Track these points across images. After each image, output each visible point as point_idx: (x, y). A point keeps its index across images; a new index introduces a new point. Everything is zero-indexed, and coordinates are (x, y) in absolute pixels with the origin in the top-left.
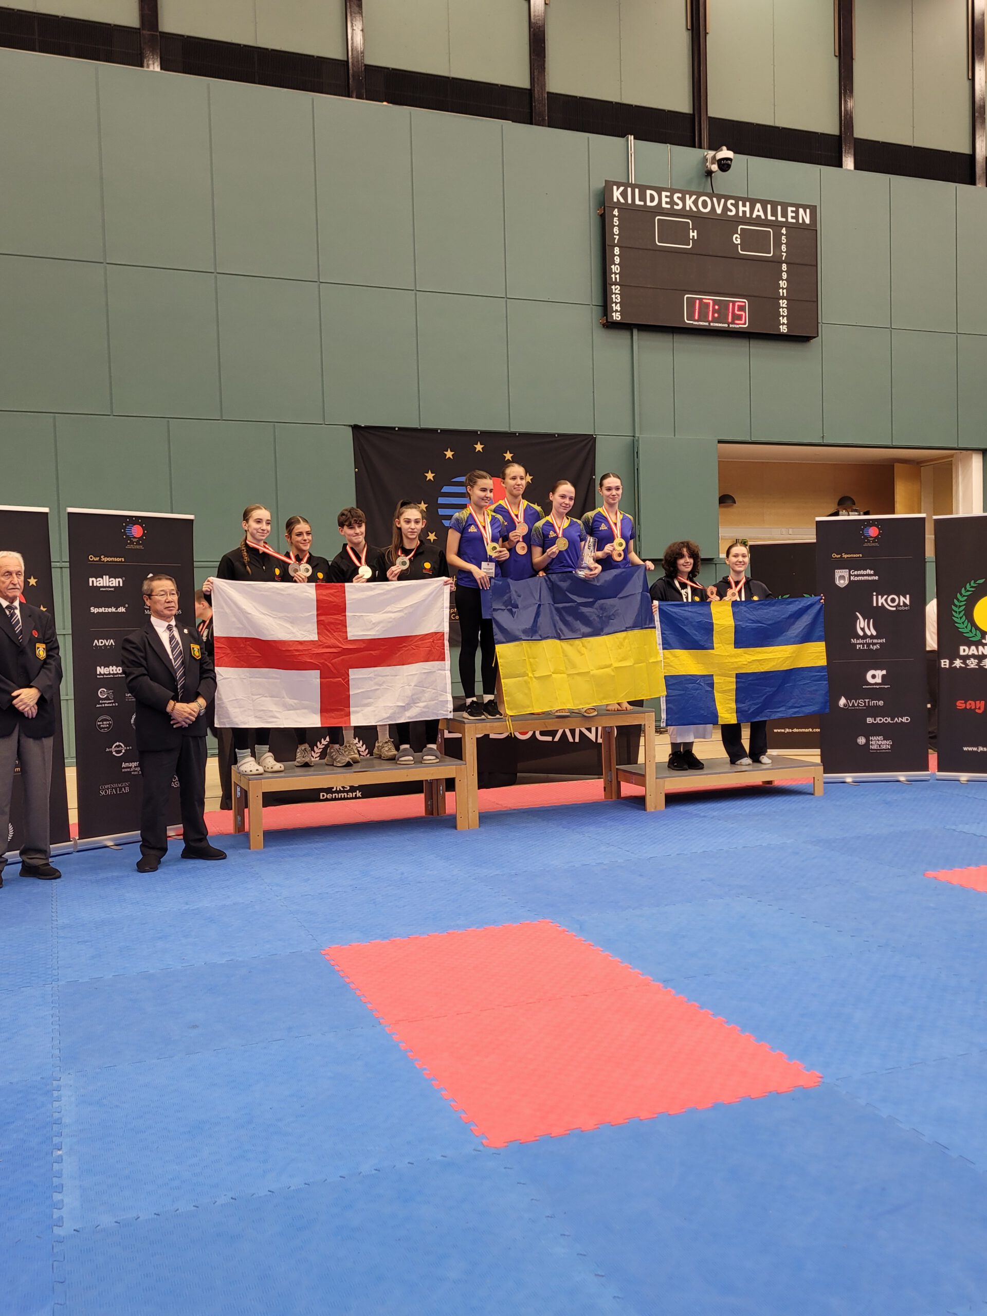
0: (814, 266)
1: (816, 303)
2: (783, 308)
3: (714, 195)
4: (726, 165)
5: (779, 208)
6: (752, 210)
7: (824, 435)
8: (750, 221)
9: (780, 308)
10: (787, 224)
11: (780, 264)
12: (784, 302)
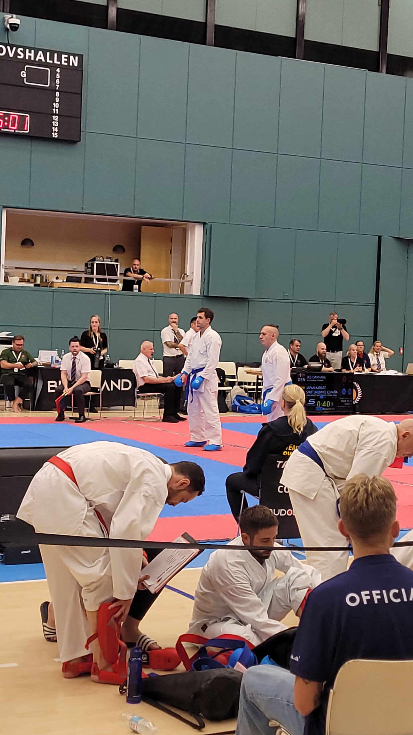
0: (79, 94)
1: (80, 119)
2: (55, 121)
3: (9, 44)
4: (14, 27)
5: (56, 55)
6: (35, 56)
7: (84, 207)
8: (34, 63)
9: (53, 121)
10: (60, 66)
11: (54, 92)
12: (56, 118)
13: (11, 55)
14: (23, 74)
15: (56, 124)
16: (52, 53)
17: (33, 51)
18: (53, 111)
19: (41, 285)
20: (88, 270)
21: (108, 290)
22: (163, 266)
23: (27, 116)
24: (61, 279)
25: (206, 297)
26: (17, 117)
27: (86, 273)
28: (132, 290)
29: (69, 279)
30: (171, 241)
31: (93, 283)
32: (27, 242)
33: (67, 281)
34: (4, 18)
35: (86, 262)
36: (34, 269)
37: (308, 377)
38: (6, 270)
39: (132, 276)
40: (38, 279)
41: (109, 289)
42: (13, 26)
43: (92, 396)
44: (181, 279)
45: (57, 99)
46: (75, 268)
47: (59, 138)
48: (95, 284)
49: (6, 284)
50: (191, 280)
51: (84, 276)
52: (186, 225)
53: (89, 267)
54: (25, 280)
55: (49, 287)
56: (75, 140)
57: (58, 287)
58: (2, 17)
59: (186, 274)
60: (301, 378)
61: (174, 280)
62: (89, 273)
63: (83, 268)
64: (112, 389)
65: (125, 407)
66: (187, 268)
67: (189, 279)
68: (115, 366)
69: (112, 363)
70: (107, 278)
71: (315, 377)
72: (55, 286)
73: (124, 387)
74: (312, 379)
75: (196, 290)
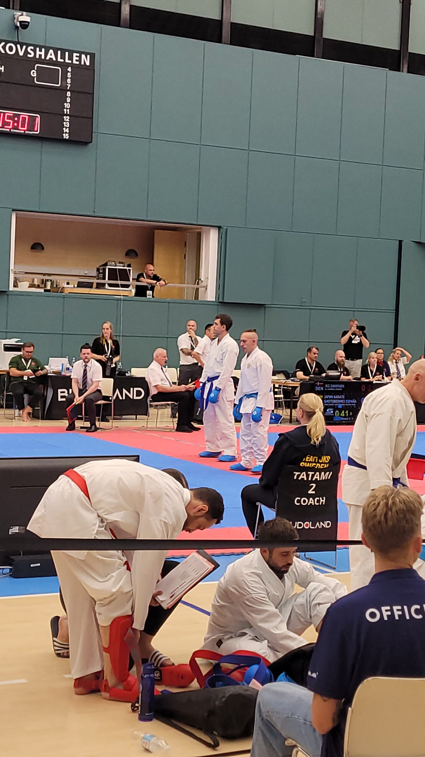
0: (91, 94)
1: (91, 119)
2: (66, 122)
3: (18, 43)
4: (24, 25)
5: (67, 53)
6: (46, 54)
7: (95, 210)
8: (44, 62)
9: (64, 121)
10: (72, 65)
11: (65, 92)
12: (68, 118)
13: (21, 54)
14: (34, 73)
15: (67, 124)
16: (63, 51)
17: (43, 50)
18: (64, 111)
19: (51, 291)
20: (100, 274)
21: (120, 296)
22: (177, 271)
23: (37, 117)
24: (72, 284)
25: (221, 303)
26: (27, 117)
27: (97, 278)
28: (145, 295)
29: (81, 285)
30: (185, 246)
31: (105, 289)
32: (37, 247)
33: (78, 286)
34: (14, 15)
35: (98, 266)
36: (44, 274)
37: (326, 386)
38: (15, 275)
39: (145, 281)
40: (49, 284)
41: (122, 295)
42: (23, 23)
43: (104, 404)
44: (195, 284)
45: (68, 99)
46: (86, 272)
47: (70, 139)
48: (107, 289)
49: (16, 289)
50: (206, 285)
51: (95, 281)
52: (201, 229)
53: (101, 271)
54: (35, 285)
55: (60, 292)
56: (87, 141)
57: (69, 293)
58: (12, 15)
59: (201, 280)
60: (319, 387)
61: (189, 286)
62: (101, 278)
63: (95, 273)
64: (124, 398)
65: (138, 416)
66: (201, 273)
67: (203, 284)
68: (127, 374)
69: (124, 371)
70: (119, 283)
71: (333, 386)
72: (65, 292)
73: (137, 396)
74: (330, 388)
75: (210, 295)
